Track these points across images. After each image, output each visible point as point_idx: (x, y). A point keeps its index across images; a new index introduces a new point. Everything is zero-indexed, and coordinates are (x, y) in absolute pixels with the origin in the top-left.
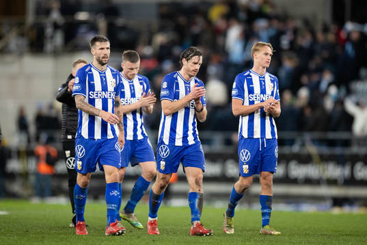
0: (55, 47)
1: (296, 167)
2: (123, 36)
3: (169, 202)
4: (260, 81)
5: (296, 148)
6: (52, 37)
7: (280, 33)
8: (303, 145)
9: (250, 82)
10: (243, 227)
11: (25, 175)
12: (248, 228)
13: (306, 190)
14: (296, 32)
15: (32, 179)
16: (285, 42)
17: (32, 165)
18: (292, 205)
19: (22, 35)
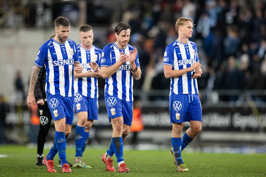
0: (45, 23)
1: (240, 119)
2: (99, 14)
3: (136, 147)
4: (186, 48)
5: (239, 103)
6: (42, 15)
7: (226, 11)
8: (245, 100)
9: (178, 51)
10: (196, 167)
11: (21, 126)
12: (201, 167)
13: (247, 137)
14: (238, 9)
15: (27, 128)
16: (229, 18)
17: (26, 117)
18: (237, 148)
19: (18, 13)
